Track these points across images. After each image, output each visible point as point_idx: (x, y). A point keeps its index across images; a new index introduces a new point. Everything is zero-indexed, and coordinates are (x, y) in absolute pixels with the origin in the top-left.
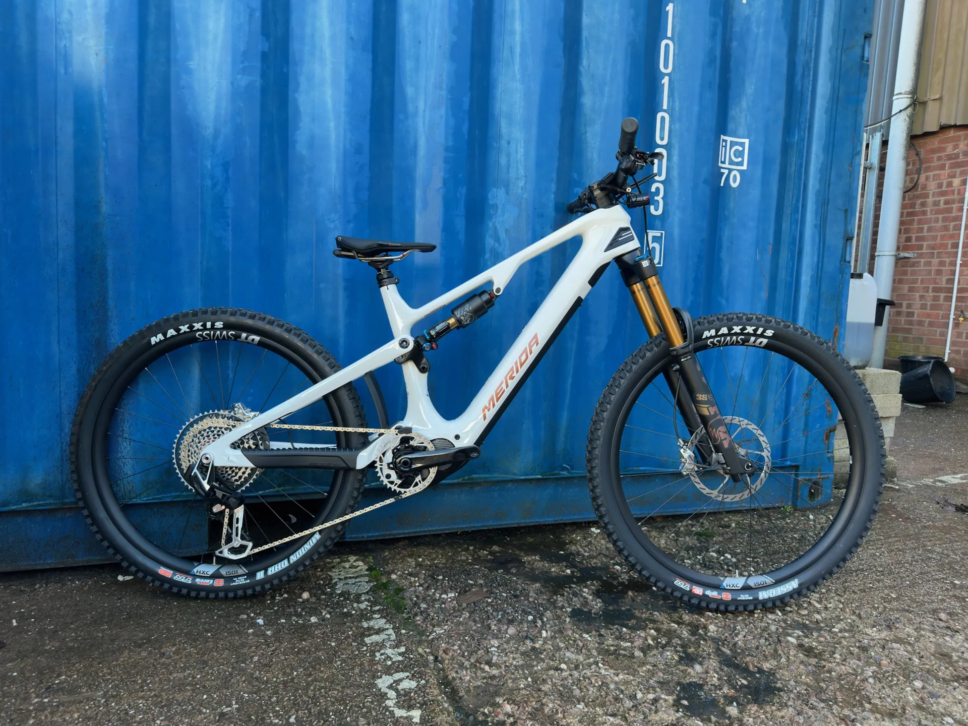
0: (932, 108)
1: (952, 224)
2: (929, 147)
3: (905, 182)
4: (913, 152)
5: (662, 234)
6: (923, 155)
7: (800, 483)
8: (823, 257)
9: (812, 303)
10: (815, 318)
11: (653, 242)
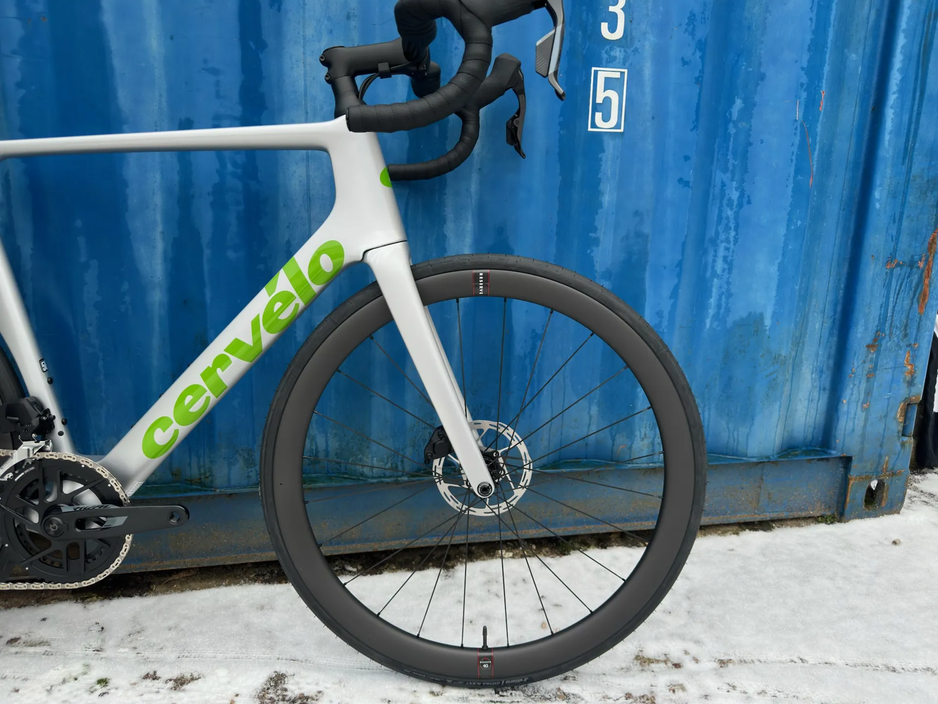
5: (622, 73)
7: (851, 482)
8: (919, 114)
9: (893, 195)
10: (897, 219)
11: (604, 91)
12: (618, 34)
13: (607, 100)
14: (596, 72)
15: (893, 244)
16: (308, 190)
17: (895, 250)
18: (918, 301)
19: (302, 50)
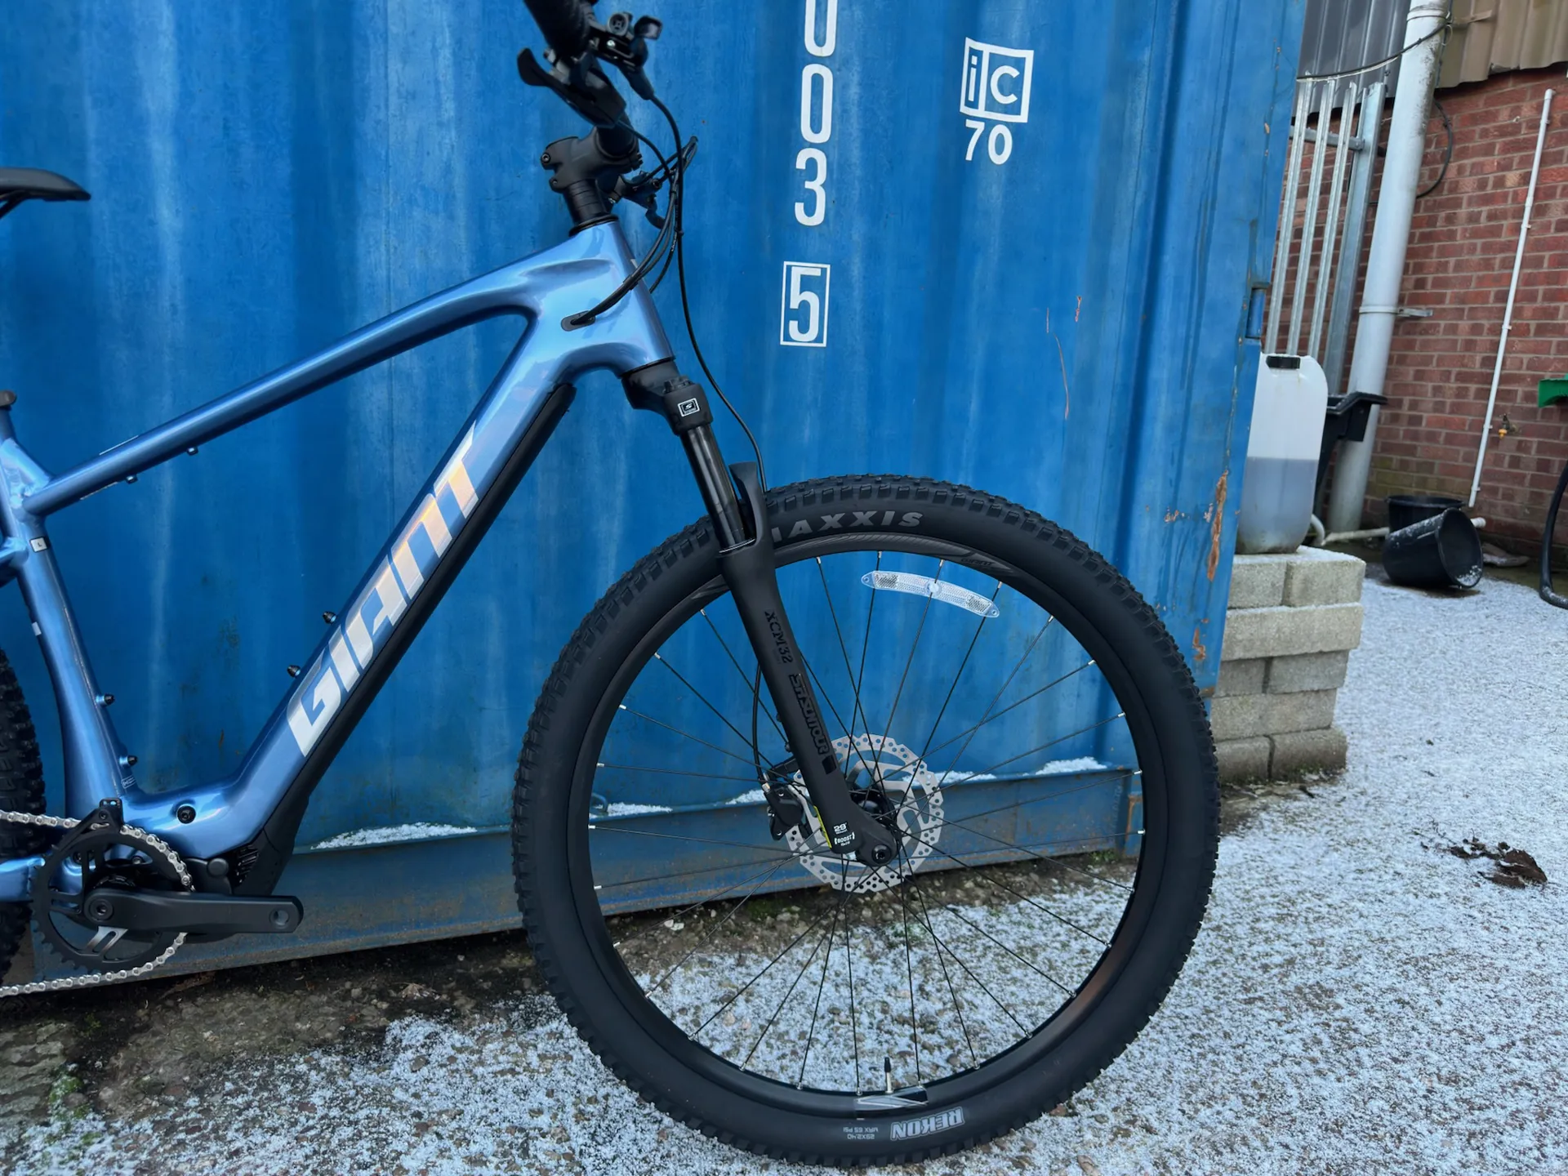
0: (1477, 34)
1: (1500, 256)
2: (1467, 112)
3: (1421, 176)
4: (1438, 121)
5: (824, 271)
6: (1455, 128)
7: (1132, 804)
8: (1198, 326)
9: (1170, 429)
10: (1176, 460)
11: (802, 291)
12: (818, 218)
13: (805, 305)
14: (789, 268)
15: (1172, 490)
16: (391, 419)
17: (1175, 498)
18: (1206, 565)
19: (384, 228)
